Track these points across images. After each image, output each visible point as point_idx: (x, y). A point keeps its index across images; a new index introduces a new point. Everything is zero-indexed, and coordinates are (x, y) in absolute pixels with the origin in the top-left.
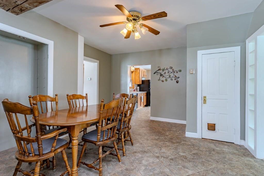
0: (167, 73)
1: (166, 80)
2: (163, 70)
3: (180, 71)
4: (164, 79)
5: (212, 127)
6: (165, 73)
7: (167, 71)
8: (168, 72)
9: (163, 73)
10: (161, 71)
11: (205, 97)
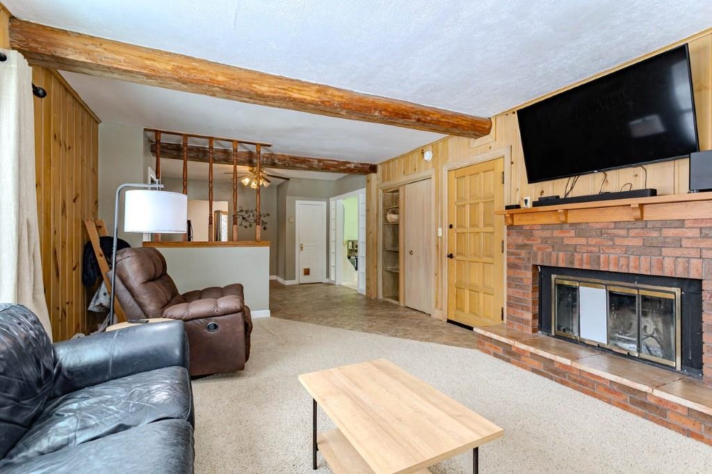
0: (251, 216)
1: (251, 226)
2: (247, 212)
3: (268, 215)
4: (247, 224)
5: (307, 272)
6: (249, 216)
7: (251, 214)
8: (253, 216)
9: (246, 216)
10: (243, 213)
11: (302, 245)
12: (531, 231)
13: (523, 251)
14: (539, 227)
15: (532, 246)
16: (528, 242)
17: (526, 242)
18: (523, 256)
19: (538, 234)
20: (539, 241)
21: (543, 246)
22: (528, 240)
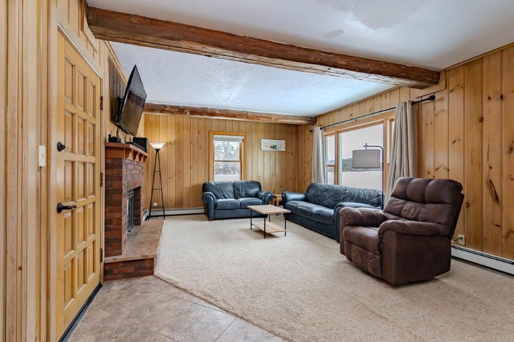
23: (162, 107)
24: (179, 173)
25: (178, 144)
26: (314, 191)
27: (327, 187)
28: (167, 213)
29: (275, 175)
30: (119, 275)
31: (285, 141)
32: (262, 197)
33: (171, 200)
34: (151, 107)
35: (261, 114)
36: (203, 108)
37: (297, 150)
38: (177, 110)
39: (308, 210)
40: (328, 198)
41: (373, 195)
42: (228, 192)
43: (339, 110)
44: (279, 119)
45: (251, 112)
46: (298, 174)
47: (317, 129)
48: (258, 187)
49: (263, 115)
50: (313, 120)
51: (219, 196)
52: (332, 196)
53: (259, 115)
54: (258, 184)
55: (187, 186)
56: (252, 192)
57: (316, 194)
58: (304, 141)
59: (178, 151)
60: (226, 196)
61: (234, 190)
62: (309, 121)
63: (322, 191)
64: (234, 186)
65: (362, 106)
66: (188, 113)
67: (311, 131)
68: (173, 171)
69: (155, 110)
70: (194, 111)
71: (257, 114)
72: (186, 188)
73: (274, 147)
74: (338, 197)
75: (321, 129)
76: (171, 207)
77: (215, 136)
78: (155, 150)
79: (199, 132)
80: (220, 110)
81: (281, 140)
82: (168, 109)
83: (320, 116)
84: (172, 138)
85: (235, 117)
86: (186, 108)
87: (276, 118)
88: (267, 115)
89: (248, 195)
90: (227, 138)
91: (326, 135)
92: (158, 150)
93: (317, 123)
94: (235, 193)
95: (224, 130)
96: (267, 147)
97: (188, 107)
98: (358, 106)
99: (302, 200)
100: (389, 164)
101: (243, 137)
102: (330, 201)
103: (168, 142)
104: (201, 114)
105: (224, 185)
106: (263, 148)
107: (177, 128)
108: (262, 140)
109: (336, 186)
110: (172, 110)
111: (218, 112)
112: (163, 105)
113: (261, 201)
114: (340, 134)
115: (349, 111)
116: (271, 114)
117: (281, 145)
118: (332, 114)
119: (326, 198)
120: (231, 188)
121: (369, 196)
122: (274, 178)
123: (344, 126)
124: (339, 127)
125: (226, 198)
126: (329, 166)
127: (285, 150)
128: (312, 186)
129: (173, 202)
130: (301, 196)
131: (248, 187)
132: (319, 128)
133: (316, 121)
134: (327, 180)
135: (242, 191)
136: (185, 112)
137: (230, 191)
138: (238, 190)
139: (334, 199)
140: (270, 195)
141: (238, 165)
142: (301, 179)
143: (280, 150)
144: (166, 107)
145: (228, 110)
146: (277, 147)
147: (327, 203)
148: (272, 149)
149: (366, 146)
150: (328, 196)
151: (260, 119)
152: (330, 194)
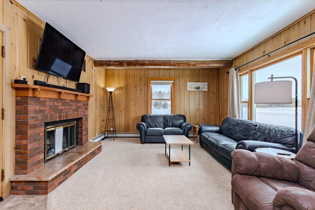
12: (45, 101)
13: (40, 115)
14: (48, 100)
15: (45, 110)
16: (43, 109)
17: (41, 108)
18: (40, 118)
19: (48, 103)
20: (48, 108)
21: (50, 110)
22: (43, 107)
23: (108, 62)
24: (127, 108)
25: (126, 89)
26: (227, 125)
27: (239, 121)
28: (118, 135)
29: (199, 110)
30: (22, 191)
31: (207, 83)
32: (183, 128)
33: (122, 127)
34: (101, 62)
35: (181, 61)
36: (136, 61)
37: (218, 89)
38: (118, 63)
39: (215, 142)
40: (239, 132)
41: (286, 133)
42: (159, 122)
43: (252, 49)
44: (197, 64)
45: (173, 61)
46: (219, 109)
47: (232, 70)
48: (183, 119)
49: (183, 62)
50: (229, 63)
51: (152, 125)
52: (242, 130)
53: (179, 62)
54: (184, 117)
55: (132, 117)
56: (177, 123)
57: (228, 128)
58: (223, 82)
59: (126, 93)
60: (158, 126)
61: (164, 122)
62: (225, 64)
63: (234, 125)
64: (164, 118)
65: (275, 40)
66: (126, 65)
67: (228, 73)
68: (123, 107)
69: (104, 65)
70: (130, 63)
71: (178, 62)
72: (131, 119)
73: (198, 88)
74: (247, 132)
75: (236, 69)
76: (122, 132)
77: (152, 81)
78: (109, 93)
79: (140, 79)
80: (148, 61)
81: (204, 82)
82: (112, 63)
83: (236, 59)
84: (122, 84)
85: (160, 65)
86: (124, 61)
87: (195, 63)
88: (186, 62)
89: (173, 126)
90: (161, 83)
91: (241, 75)
92: (111, 93)
93: (233, 66)
94: (164, 123)
95: (159, 77)
96: (192, 88)
97: (125, 61)
98: (271, 41)
99: (216, 132)
100: (309, 99)
101: (173, 82)
102: (240, 135)
103: (120, 87)
104: (135, 65)
105: (156, 117)
106: (189, 89)
107: (125, 77)
108: (188, 83)
109: (249, 121)
110: (115, 64)
111: (147, 62)
112: (108, 61)
113: (182, 131)
114: (254, 72)
115: (262, 49)
116: (190, 61)
117: (204, 86)
118: (246, 55)
119: (236, 132)
120: (162, 120)
121: (281, 134)
122: (198, 112)
123: (257, 64)
124: (252, 66)
125: (157, 127)
126: (244, 102)
127: (207, 90)
128: (227, 120)
129: (123, 128)
130: (216, 128)
131: (175, 119)
132: (234, 68)
133: (232, 64)
134: (242, 115)
135: (170, 122)
136: (123, 64)
137: (161, 122)
138: (167, 121)
139: (243, 134)
140: (190, 126)
141: (169, 103)
142: (221, 113)
143: (203, 90)
144: (110, 61)
145: (155, 60)
146: (200, 88)
147: (237, 137)
148: (196, 90)
149: (272, 78)
150: (238, 131)
151: (180, 65)
152: (241, 128)
